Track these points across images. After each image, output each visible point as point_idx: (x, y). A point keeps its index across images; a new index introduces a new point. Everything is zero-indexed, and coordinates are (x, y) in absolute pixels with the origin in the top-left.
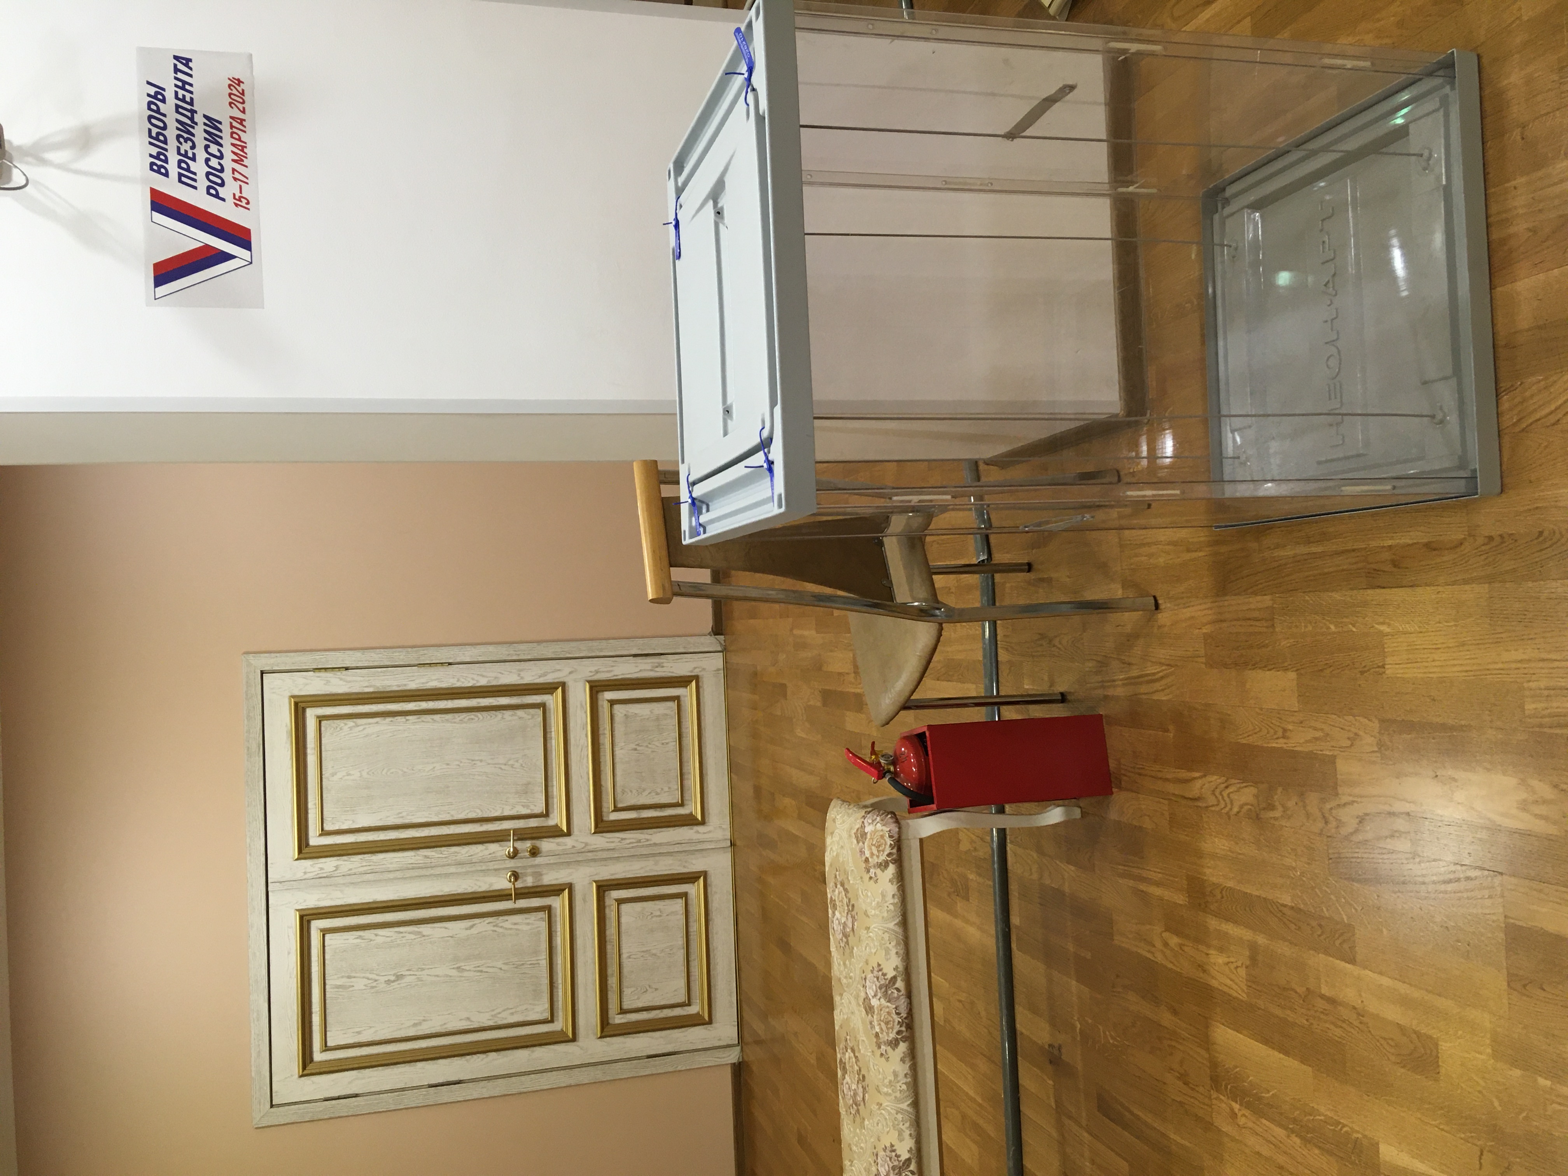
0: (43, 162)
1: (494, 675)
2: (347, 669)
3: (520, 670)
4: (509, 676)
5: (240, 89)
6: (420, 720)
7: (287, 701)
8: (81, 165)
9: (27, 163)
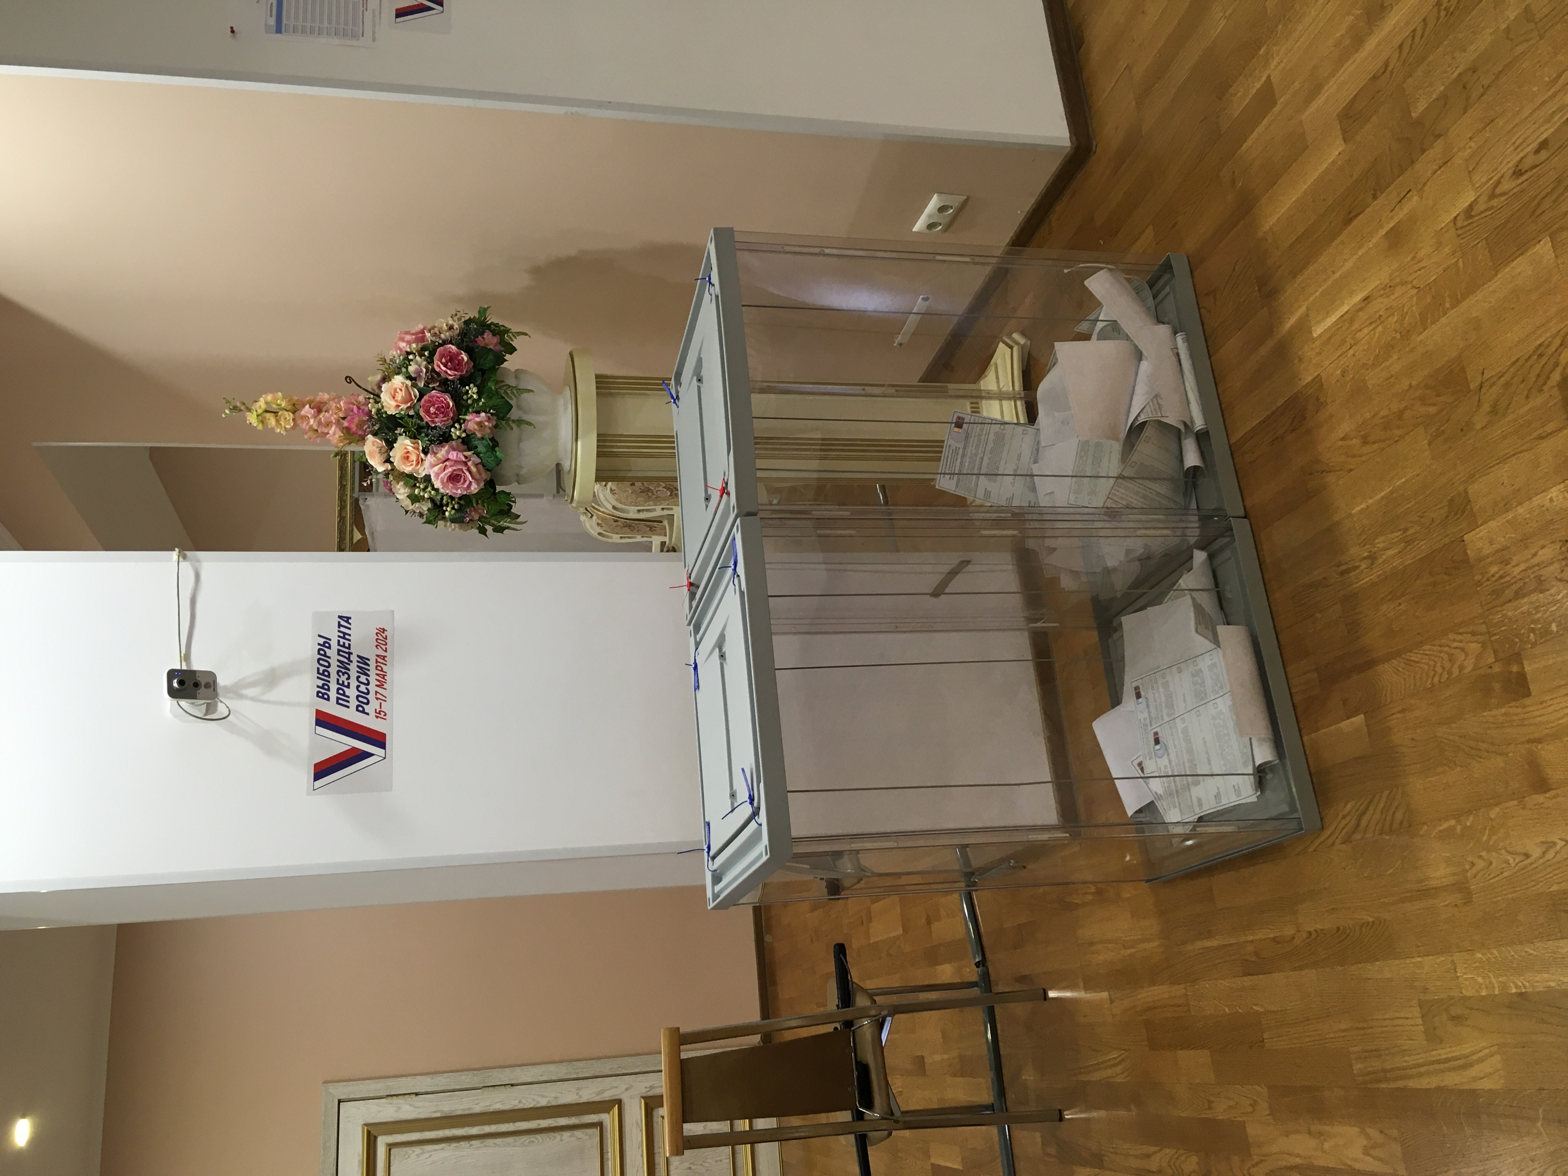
0: (241, 697)
1: (553, 1095)
2: (417, 1094)
3: (579, 1089)
4: (567, 1095)
5: (384, 635)
6: (482, 1145)
7: (360, 1129)
8: (267, 697)
9: (230, 698)
